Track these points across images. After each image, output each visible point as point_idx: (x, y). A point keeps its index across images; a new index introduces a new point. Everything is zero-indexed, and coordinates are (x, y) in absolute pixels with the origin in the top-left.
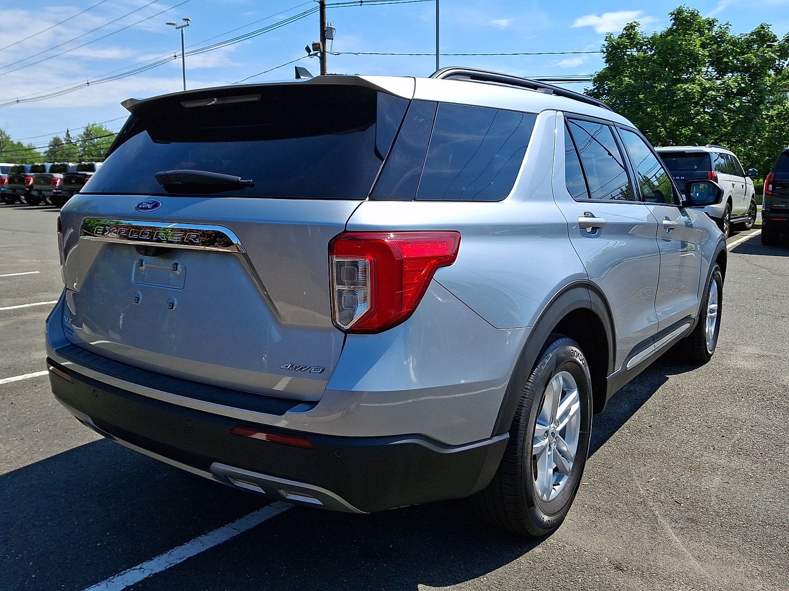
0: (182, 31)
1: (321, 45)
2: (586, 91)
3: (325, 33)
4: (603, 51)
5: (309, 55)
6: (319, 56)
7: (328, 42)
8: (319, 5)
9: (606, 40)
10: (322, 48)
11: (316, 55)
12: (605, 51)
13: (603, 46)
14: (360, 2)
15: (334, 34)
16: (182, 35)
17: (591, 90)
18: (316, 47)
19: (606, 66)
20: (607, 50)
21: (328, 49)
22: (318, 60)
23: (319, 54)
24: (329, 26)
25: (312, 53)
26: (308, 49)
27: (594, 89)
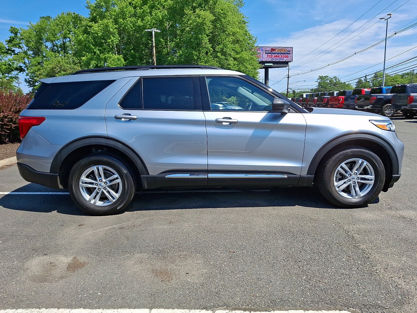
0: (387, 21)
16: (387, 23)
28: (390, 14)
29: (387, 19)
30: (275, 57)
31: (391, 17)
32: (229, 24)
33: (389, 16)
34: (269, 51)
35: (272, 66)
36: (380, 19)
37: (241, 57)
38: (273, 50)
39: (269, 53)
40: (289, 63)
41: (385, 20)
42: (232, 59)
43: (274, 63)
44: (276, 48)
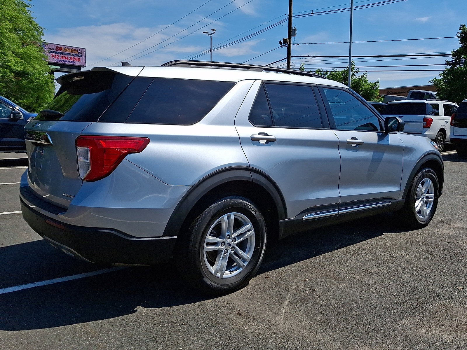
0: (211, 36)
1: (288, 40)
2: (447, 62)
3: (291, 32)
4: (458, 36)
5: (281, 46)
6: (287, 46)
7: (293, 38)
8: (288, 17)
9: (460, 29)
10: (288, 41)
11: (285, 46)
12: (459, 36)
13: (458, 33)
14: (311, 14)
15: (296, 33)
16: (211, 38)
17: (450, 61)
18: (285, 41)
19: (461, 45)
20: (461, 35)
21: (292, 42)
22: (286, 49)
23: (287, 45)
24: (294, 28)
25: (283, 45)
26: (280, 43)
27: (453, 61)
28: (214, 30)
29: (211, 34)
30: (62, 58)
31: (214, 33)
32: (4, 4)
33: (213, 32)
34: (54, 49)
35: (58, 69)
36: (203, 33)
37: (26, 52)
38: (59, 48)
39: (54, 52)
40: (81, 68)
41: (208, 35)
42: (11, 53)
43: (61, 65)
44: (62, 46)
